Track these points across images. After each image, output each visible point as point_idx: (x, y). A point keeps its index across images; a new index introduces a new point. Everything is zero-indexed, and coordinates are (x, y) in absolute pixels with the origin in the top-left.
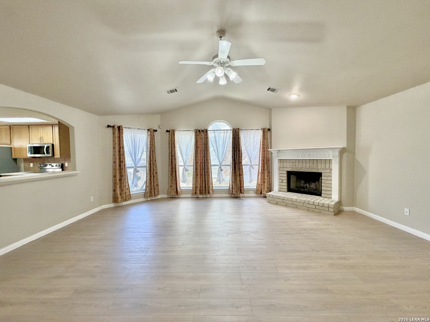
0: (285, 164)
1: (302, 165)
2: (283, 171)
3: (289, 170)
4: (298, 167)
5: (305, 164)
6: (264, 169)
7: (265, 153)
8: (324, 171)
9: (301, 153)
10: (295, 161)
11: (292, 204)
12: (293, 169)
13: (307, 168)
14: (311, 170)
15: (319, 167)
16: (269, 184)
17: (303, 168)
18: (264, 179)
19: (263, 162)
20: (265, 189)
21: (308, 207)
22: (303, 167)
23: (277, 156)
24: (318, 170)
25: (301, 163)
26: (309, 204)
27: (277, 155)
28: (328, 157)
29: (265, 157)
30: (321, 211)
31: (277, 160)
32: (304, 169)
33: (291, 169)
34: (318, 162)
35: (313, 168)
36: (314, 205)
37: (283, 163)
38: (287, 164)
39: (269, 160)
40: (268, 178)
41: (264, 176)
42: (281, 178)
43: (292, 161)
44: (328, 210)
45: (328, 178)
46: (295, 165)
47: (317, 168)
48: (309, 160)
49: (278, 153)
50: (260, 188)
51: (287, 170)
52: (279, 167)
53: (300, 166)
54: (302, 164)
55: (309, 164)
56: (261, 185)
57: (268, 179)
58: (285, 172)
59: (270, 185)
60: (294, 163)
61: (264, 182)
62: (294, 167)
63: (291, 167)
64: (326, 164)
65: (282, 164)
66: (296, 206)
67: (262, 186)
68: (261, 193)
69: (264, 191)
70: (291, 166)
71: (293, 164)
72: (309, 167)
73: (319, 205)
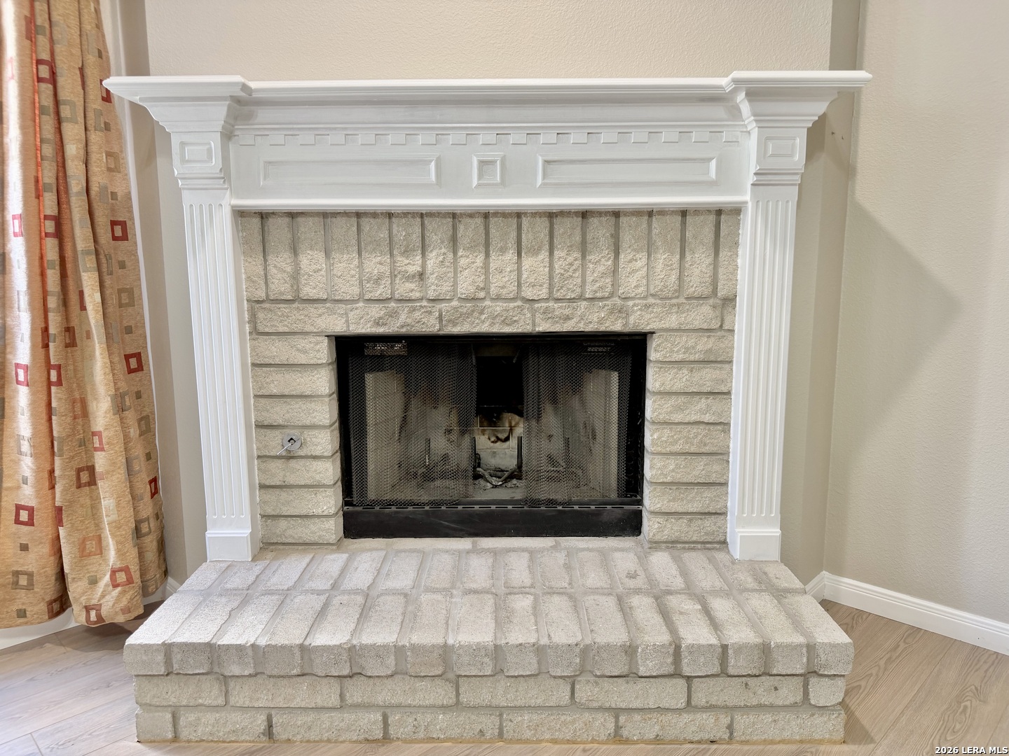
0: (311, 260)
1: (486, 266)
2: (302, 343)
3: (361, 323)
4: (446, 288)
5: (511, 255)
6: (69, 330)
7: (72, 132)
8: (673, 321)
9: (481, 139)
10: (418, 230)
11: (444, 708)
12: (393, 314)
13: (528, 293)
14: (568, 318)
15: (633, 281)
16: (146, 490)
17: (498, 298)
18: (85, 440)
19: (51, 245)
20: (101, 550)
21: (616, 712)
22: (493, 290)
23: (225, 174)
24: (622, 311)
25: (471, 248)
26: (631, 675)
27: (225, 158)
28: (712, 185)
29: (76, 185)
30: (742, 721)
31: (224, 220)
32: (499, 307)
33: (376, 311)
34: (626, 238)
35: (581, 298)
36: (677, 674)
37: (295, 251)
38: (339, 268)
39: (121, 230)
40: (131, 416)
41: (81, 410)
42: (278, 413)
43: (384, 234)
44: (799, 698)
45: (697, 376)
46: (414, 268)
47: (612, 295)
48: (543, 224)
49: (228, 135)
50: (46, 549)
51: (340, 328)
52: (255, 303)
53: (466, 285)
54: (480, 260)
55: (544, 255)
56: (43, 518)
57: (134, 432)
58: (323, 352)
59: (154, 493)
60: (407, 252)
61: (86, 477)
62: (406, 288)
63: (381, 291)
64: (688, 257)
65: (281, 262)
66: (489, 723)
67: (59, 522)
68: (61, 603)
69: (94, 582)
70: (377, 281)
71: (401, 261)
72: (544, 293)
73: (724, 673)
